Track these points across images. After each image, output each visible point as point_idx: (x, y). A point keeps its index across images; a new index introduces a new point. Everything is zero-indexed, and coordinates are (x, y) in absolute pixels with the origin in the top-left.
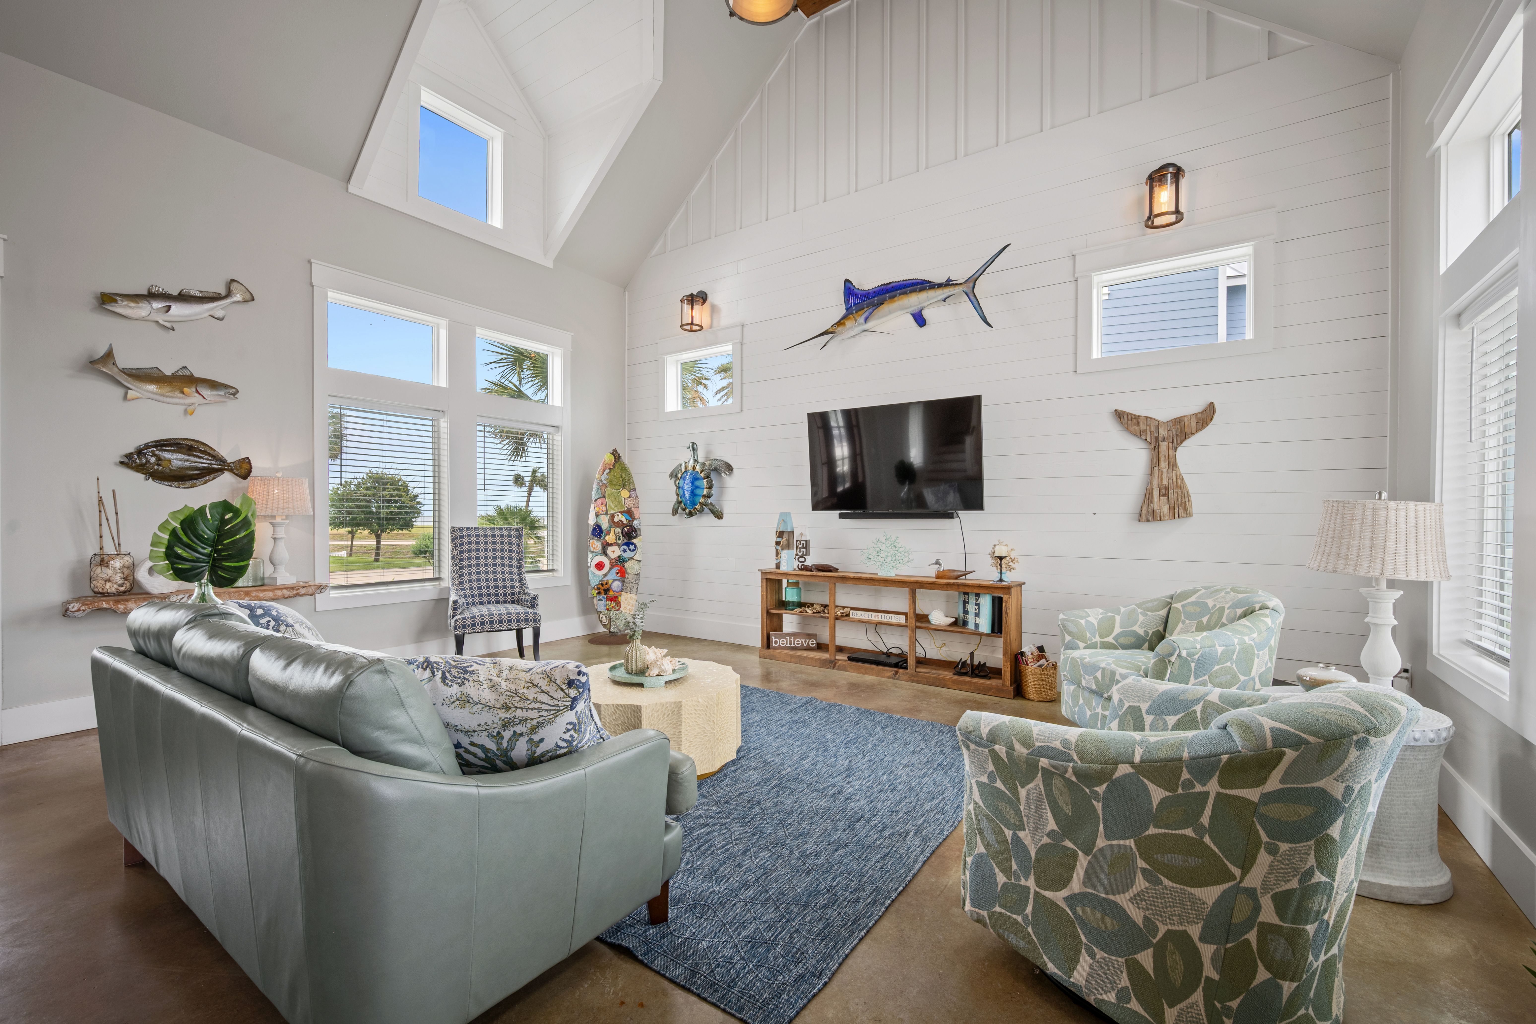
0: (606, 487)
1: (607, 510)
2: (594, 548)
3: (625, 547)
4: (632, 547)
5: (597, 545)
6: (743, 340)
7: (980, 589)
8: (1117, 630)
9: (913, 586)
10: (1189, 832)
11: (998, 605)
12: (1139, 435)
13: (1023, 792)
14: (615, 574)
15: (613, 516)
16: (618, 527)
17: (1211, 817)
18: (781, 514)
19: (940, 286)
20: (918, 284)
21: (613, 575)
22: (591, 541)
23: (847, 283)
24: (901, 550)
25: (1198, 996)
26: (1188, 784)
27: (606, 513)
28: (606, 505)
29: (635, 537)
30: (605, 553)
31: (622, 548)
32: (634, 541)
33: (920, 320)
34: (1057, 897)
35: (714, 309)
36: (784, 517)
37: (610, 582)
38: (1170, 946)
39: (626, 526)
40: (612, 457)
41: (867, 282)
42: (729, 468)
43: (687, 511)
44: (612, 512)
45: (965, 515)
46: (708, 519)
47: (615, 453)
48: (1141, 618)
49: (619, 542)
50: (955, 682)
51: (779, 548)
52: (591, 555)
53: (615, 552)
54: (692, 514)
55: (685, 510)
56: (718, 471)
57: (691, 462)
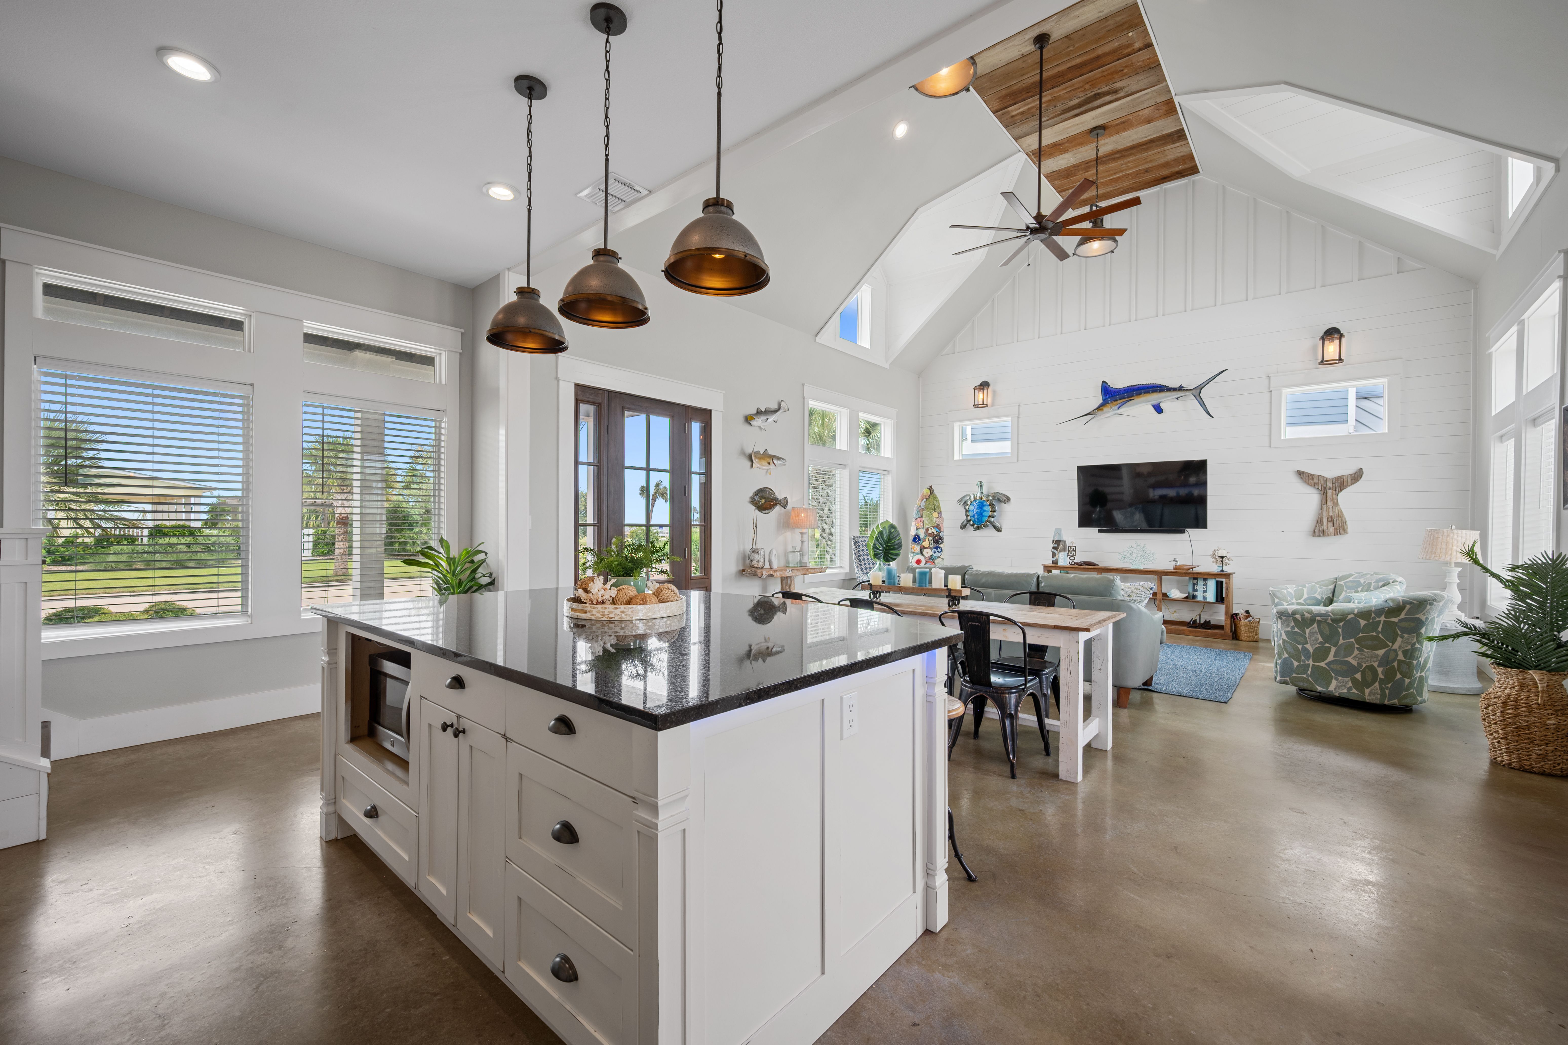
0: (924, 510)
1: (925, 526)
2: (914, 550)
3: (935, 550)
4: (939, 550)
5: (917, 548)
6: (1019, 415)
7: (1206, 576)
8: (1305, 596)
9: (1160, 574)
10: (1374, 634)
11: (1219, 585)
12: (1314, 485)
13: (1307, 631)
15: (927, 530)
16: (930, 536)
17: (1382, 628)
18: (1056, 529)
19: (1175, 389)
20: (1158, 387)
22: (913, 545)
23: (1104, 384)
24: (1148, 552)
25: (1377, 684)
26: (1374, 618)
27: (923, 528)
28: (924, 523)
29: (941, 544)
30: (922, 553)
31: (933, 551)
32: (941, 546)
33: (1158, 409)
34: (1322, 664)
35: (994, 392)
36: (1058, 532)
38: (1367, 670)
39: (936, 536)
40: (928, 491)
41: (1119, 383)
42: (1009, 499)
43: (975, 526)
44: (927, 527)
45: (1193, 532)
46: (989, 532)
47: (931, 489)
48: (1319, 590)
49: (931, 546)
50: (1190, 632)
51: (1055, 551)
52: (912, 555)
53: (928, 553)
54: (978, 528)
55: (973, 525)
56: (999, 500)
57: (979, 495)
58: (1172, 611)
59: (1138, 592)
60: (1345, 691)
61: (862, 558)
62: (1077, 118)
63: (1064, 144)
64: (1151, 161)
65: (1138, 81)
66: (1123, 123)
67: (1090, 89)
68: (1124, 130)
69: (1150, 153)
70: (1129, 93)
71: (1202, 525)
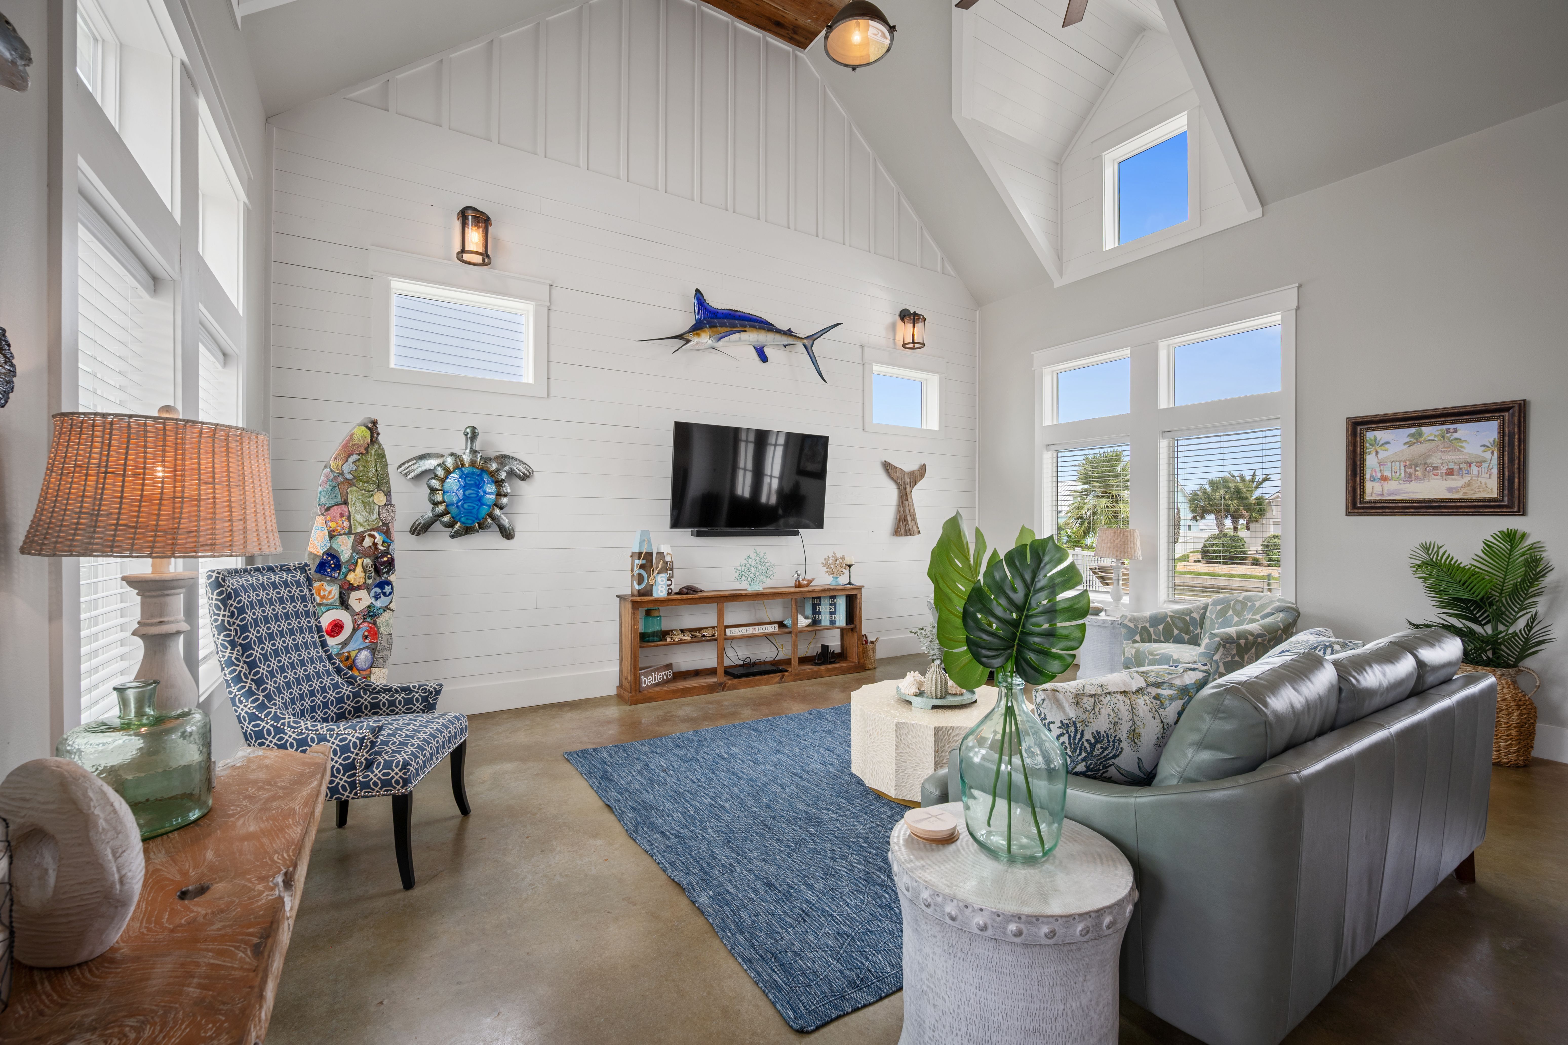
0: (351, 485)
1: (350, 527)
2: (323, 597)
3: (378, 590)
4: (387, 589)
5: (331, 589)
6: (550, 304)
9: (783, 596)
11: (850, 603)
12: (895, 479)
14: (361, 639)
15: (361, 538)
16: (366, 557)
19: (782, 332)
21: (358, 642)
22: (317, 584)
23: (697, 293)
24: (767, 564)
27: (349, 533)
28: (349, 518)
29: (391, 572)
30: (344, 603)
31: (372, 593)
32: (392, 578)
33: (761, 356)
36: (641, 536)
37: (353, 654)
39: (379, 554)
40: (368, 434)
41: (717, 301)
42: (531, 472)
43: (455, 527)
44: (360, 529)
45: (808, 532)
46: (489, 540)
47: (372, 427)
49: (370, 581)
50: (826, 671)
51: (643, 572)
53: (360, 600)
54: (468, 530)
55: (450, 525)
56: (511, 472)
57: (467, 458)
71: (819, 524)
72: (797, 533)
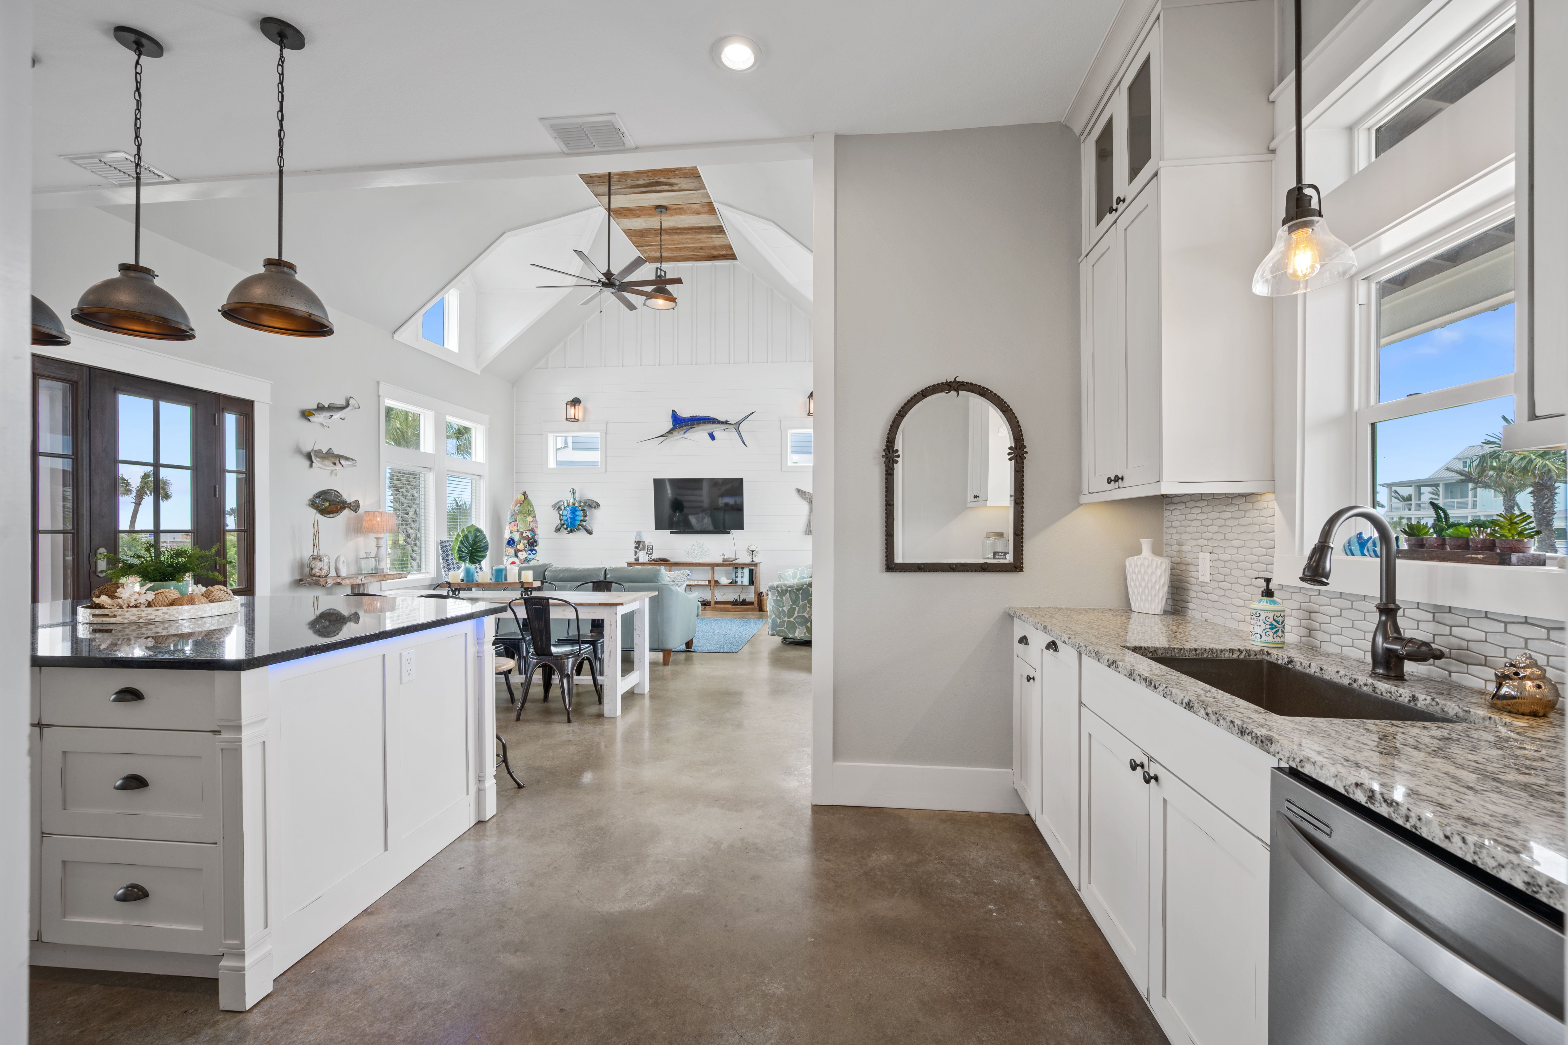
0: (518, 514)
1: (518, 529)
2: (509, 553)
3: (530, 552)
4: (534, 552)
5: (512, 551)
6: (607, 431)
7: (743, 566)
8: (798, 576)
9: (713, 566)
11: (751, 571)
12: (806, 499)
13: (784, 598)
15: (522, 533)
16: (525, 539)
18: (637, 532)
19: (723, 423)
20: (711, 419)
22: (507, 548)
23: (673, 412)
24: (704, 549)
27: (518, 531)
28: (517, 526)
29: (536, 546)
30: (516, 556)
31: (528, 553)
32: (536, 548)
33: (712, 437)
34: (792, 619)
35: (585, 409)
36: (639, 533)
39: (531, 539)
40: (522, 497)
42: (598, 505)
43: (569, 529)
44: (522, 530)
45: (735, 532)
47: (525, 494)
48: (806, 571)
49: (526, 549)
50: (733, 608)
51: (636, 550)
52: (506, 558)
53: (523, 555)
54: (571, 531)
55: (566, 529)
56: (590, 506)
57: (572, 501)
58: (722, 594)
59: (679, 578)
60: (803, 635)
61: (450, 562)
62: (644, 194)
63: (636, 210)
64: (703, 242)
65: (687, 183)
66: (680, 209)
67: (652, 177)
68: (681, 214)
69: (702, 236)
70: (681, 189)
71: (741, 527)
72: (728, 533)
